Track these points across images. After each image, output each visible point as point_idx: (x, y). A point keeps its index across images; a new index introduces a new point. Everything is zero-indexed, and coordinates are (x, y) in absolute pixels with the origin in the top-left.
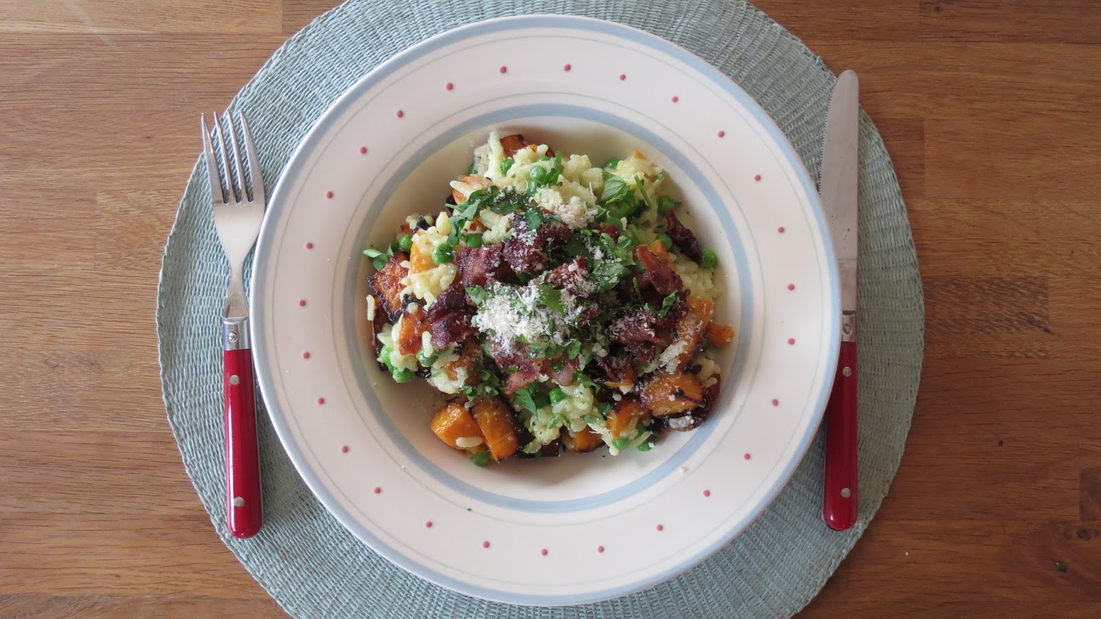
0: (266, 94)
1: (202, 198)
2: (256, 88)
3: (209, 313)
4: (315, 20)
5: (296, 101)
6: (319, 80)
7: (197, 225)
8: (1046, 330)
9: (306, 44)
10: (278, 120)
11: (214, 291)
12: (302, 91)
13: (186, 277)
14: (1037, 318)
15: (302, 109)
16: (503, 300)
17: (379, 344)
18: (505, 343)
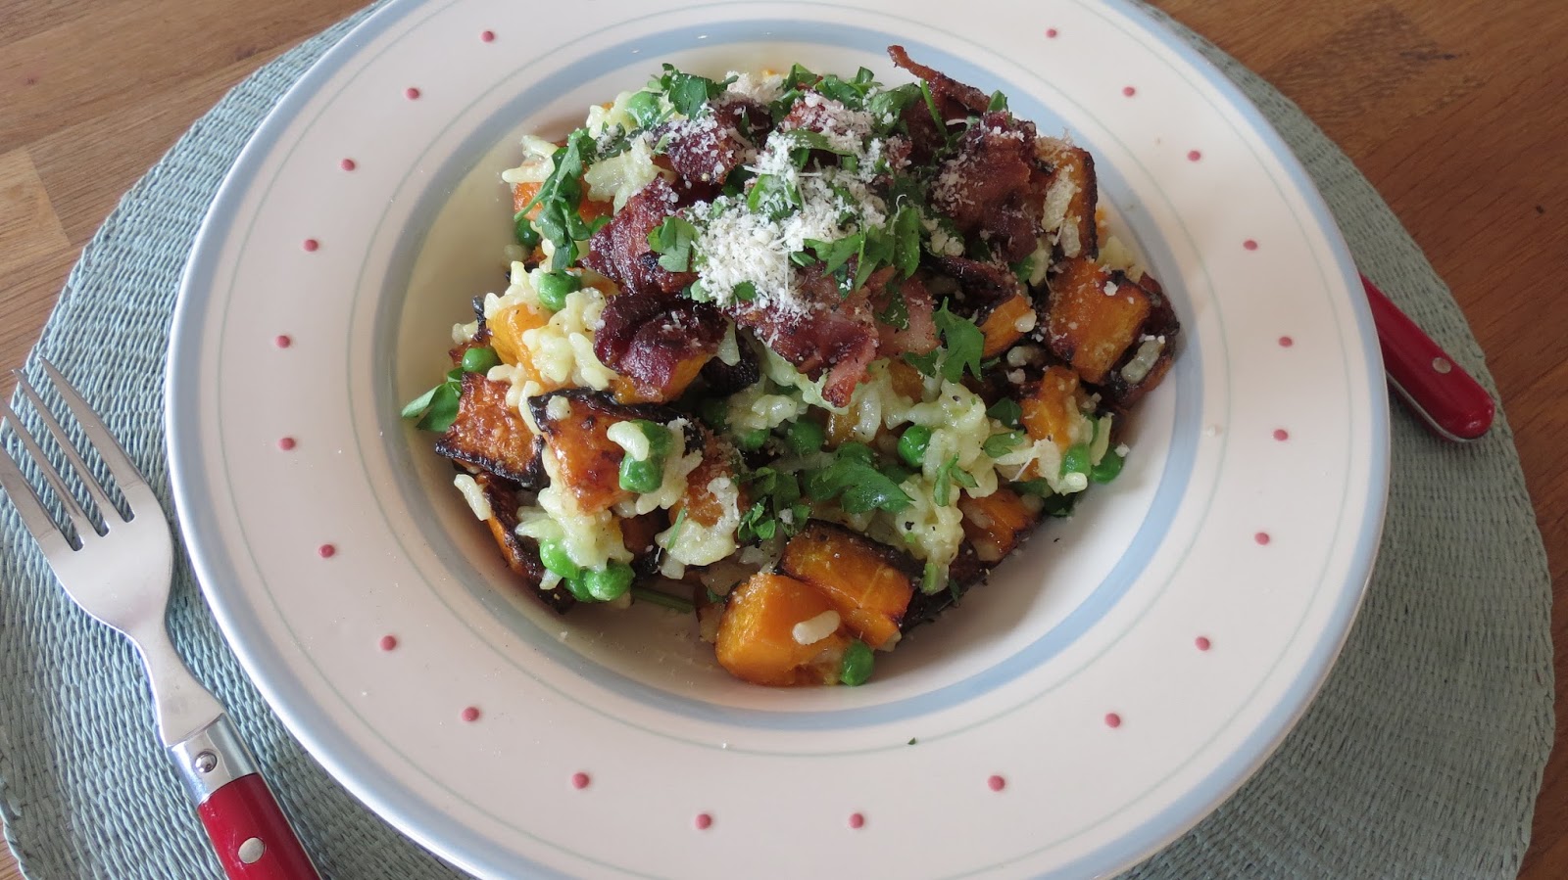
0: (81, 340)
1: (24, 567)
2: (57, 339)
3: (131, 776)
4: (124, 199)
5: (144, 323)
6: (174, 272)
7: (32, 620)
8: (1448, 57)
9: (122, 237)
10: (124, 367)
11: (124, 726)
12: (149, 303)
13: (47, 733)
14: (1425, 50)
15: (162, 328)
16: (728, 221)
17: (530, 548)
18: (782, 297)
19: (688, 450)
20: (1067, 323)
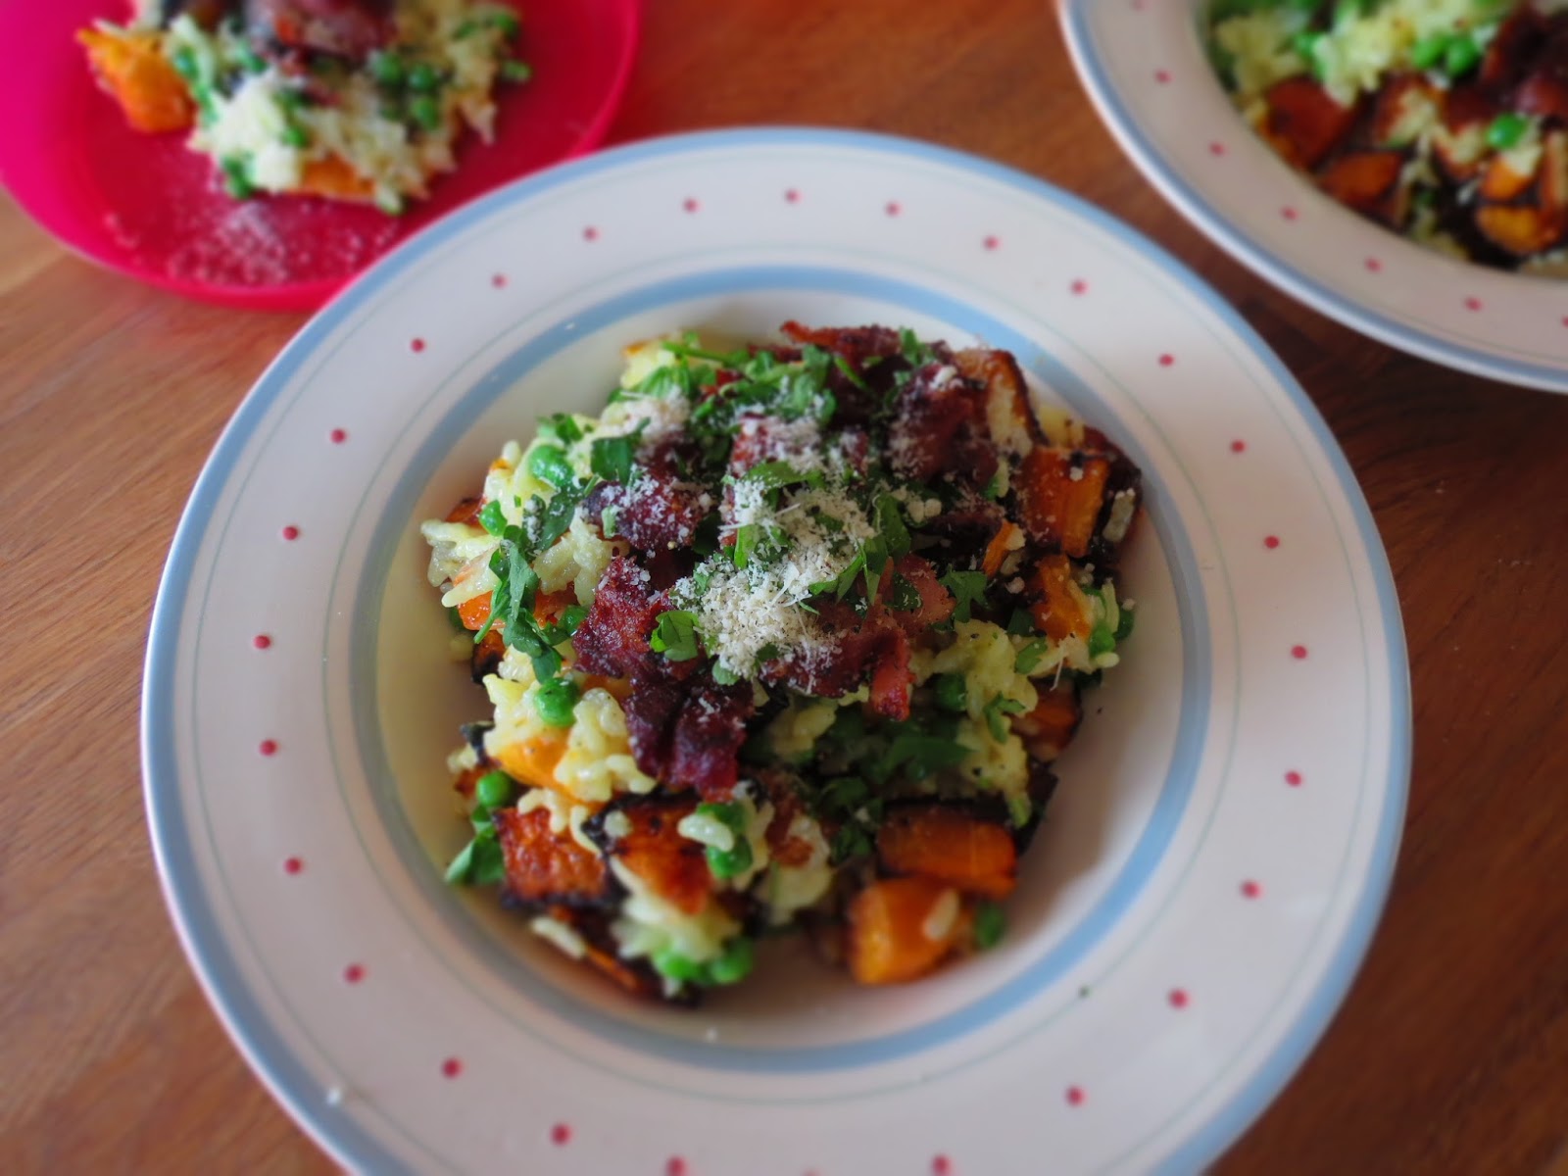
16: (720, 591)
17: (642, 967)
18: (805, 645)
19: (758, 803)
20: (1044, 518)
